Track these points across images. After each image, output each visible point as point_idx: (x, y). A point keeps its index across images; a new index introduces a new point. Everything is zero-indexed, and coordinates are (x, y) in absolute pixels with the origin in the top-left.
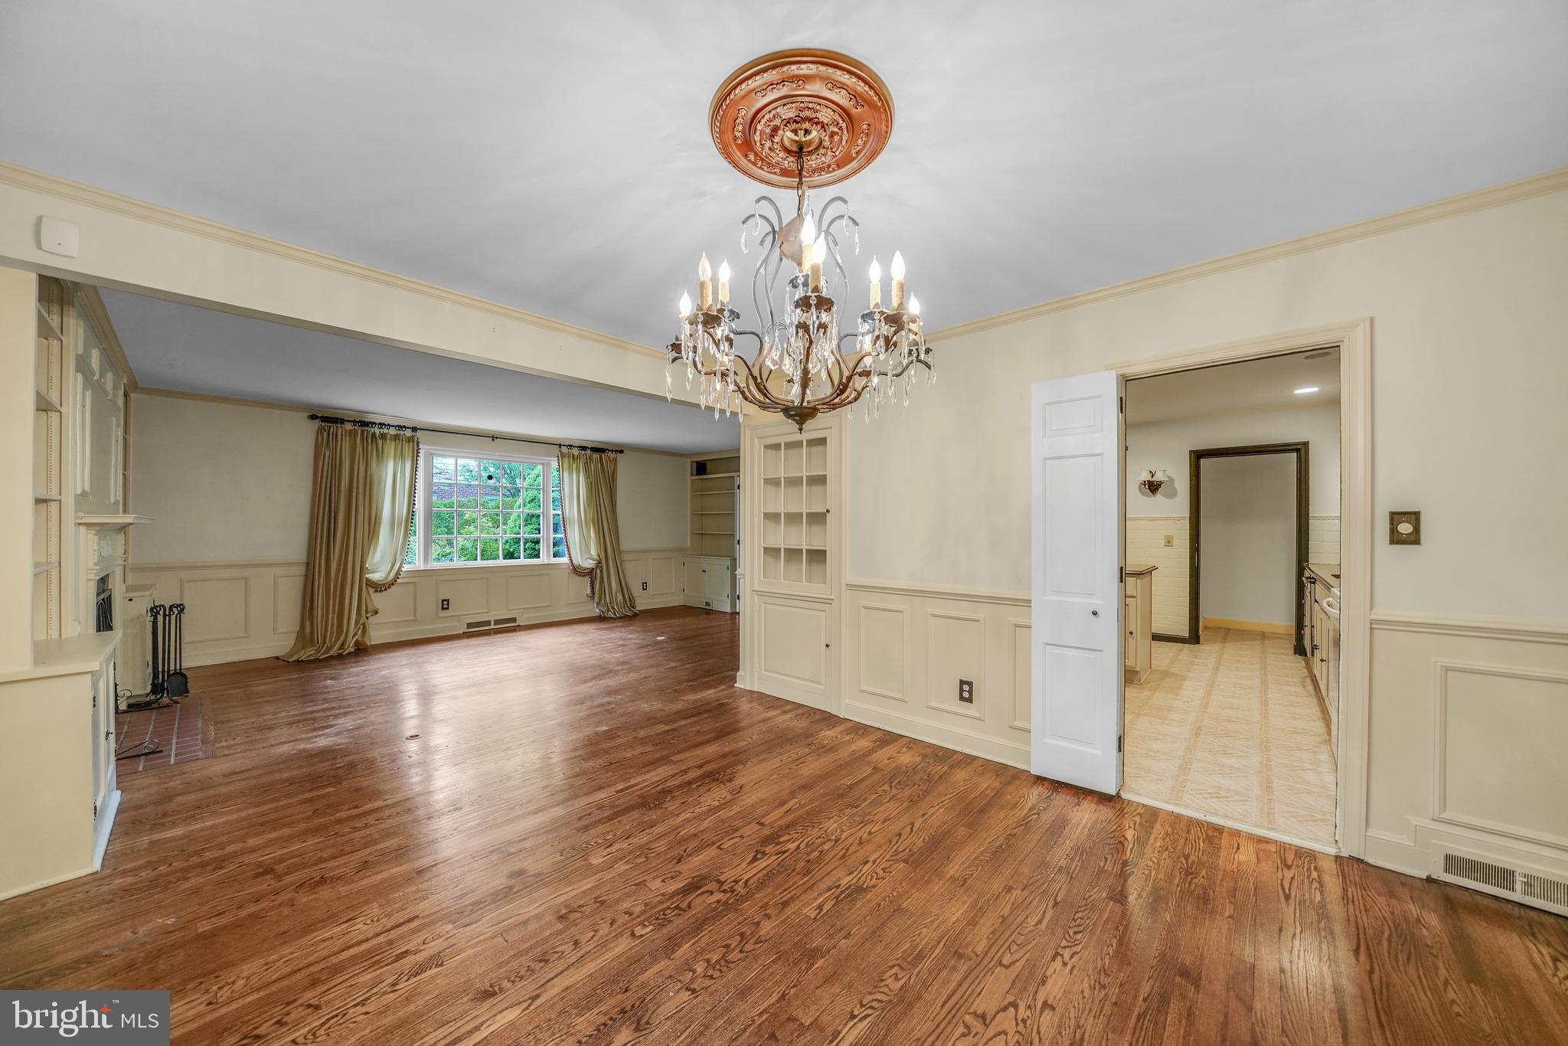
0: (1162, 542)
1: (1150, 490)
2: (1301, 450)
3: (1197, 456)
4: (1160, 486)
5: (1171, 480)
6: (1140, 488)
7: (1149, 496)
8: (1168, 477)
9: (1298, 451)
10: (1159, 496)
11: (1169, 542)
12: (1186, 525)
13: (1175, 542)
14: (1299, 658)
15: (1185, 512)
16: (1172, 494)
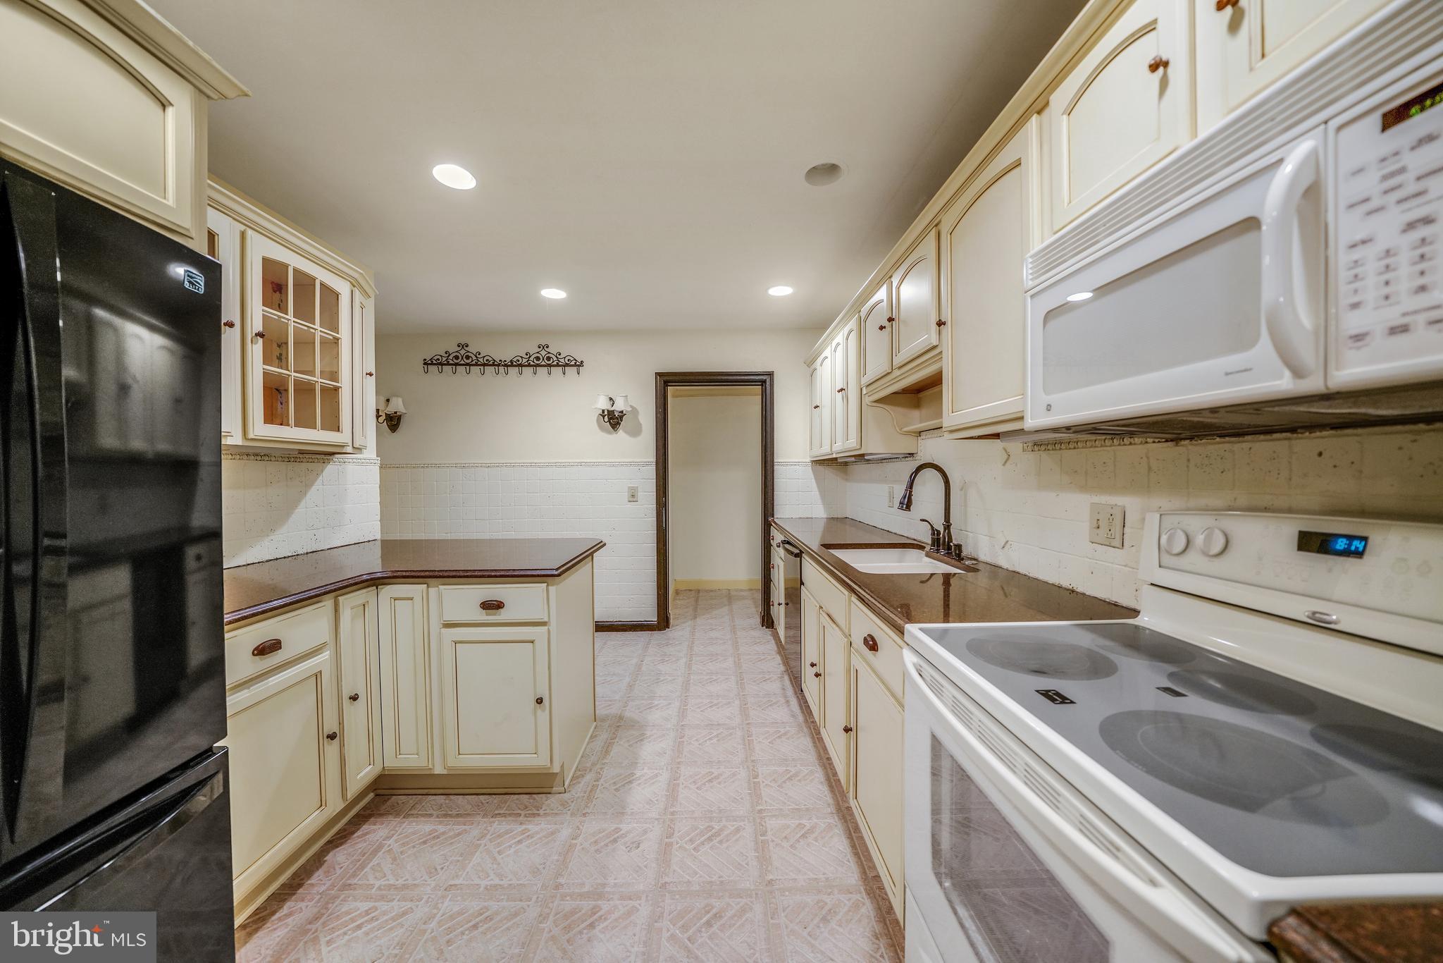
0: (626, 496)
1: (610, 423)
2: (763, 382)
3: (666, 381)
4: (621, 417)
5: (635, 411)
6: (598, 420)
7: (609, 433)
8: (631, 406)
9: (763, 383)
10: (621, 432)
11: (633, 497)
12: (651, 471)
13: (640, 494)
14: (768, 631)
15: (651, 457)
16: (636, 432)
